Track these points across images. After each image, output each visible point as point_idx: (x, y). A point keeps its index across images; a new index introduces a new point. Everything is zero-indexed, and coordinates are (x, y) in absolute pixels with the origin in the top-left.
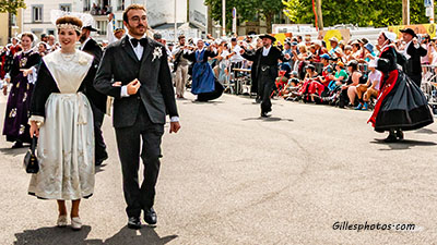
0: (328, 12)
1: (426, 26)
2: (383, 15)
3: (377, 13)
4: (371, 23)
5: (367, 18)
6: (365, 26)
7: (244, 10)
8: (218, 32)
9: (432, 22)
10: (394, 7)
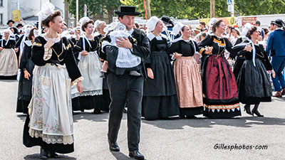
0: (155, 9)
1: (228, 19)
2: (195, 10)
3: (190, 9)
4: (186, 16)
5: (183, 12)
6: (182, 18)
7: (92, 6)
8: (73, 22)
9: (233, 15)
10: (203, 5)
